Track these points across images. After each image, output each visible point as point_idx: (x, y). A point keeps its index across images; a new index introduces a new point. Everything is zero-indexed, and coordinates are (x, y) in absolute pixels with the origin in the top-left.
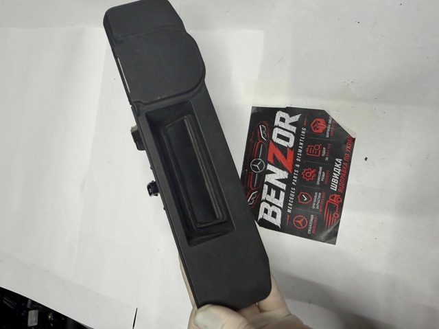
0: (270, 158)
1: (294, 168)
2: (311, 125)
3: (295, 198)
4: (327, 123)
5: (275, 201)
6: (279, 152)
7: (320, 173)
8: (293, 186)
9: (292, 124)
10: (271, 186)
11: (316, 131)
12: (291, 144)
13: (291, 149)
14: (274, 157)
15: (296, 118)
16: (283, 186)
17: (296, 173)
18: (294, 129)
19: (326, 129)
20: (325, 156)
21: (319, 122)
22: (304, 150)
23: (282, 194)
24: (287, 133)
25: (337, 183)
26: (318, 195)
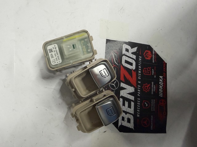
0: (122, 78)
1: (138, 84)
2: (144, 54)
3: (141, 105)
4: (152, 54)
5: (129, 110)
6: (127, 73)
7: (152, 86)
8: (139, 97)
9: (132, 53)
10: (125, 99)
11: (147, 58)
12: (134, 67)
13: (134, 70)
14: (125, 77)
15: (135, 49)
16: (132, 98)
17: (139, 87)
18: (134, 57)
19: (152, 57)
20: (154, 75)
21: (148, 53)
22: (141, 71)
23: (132, 104)
24: (131, 60)
25: (162, 92)
26: (153, 101)
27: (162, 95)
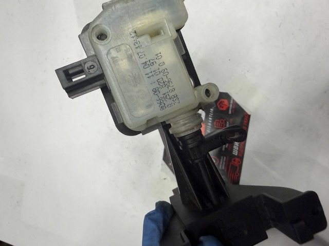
11: (221, 109)
19: (229, 107)
22: (212, 123)
25: (237, 149)
26: (223, 158)
27: (237, 153)
